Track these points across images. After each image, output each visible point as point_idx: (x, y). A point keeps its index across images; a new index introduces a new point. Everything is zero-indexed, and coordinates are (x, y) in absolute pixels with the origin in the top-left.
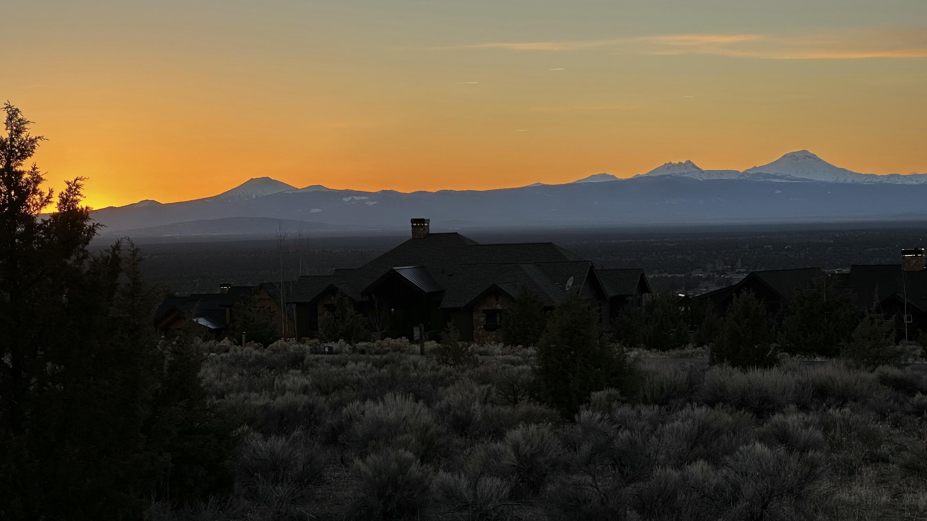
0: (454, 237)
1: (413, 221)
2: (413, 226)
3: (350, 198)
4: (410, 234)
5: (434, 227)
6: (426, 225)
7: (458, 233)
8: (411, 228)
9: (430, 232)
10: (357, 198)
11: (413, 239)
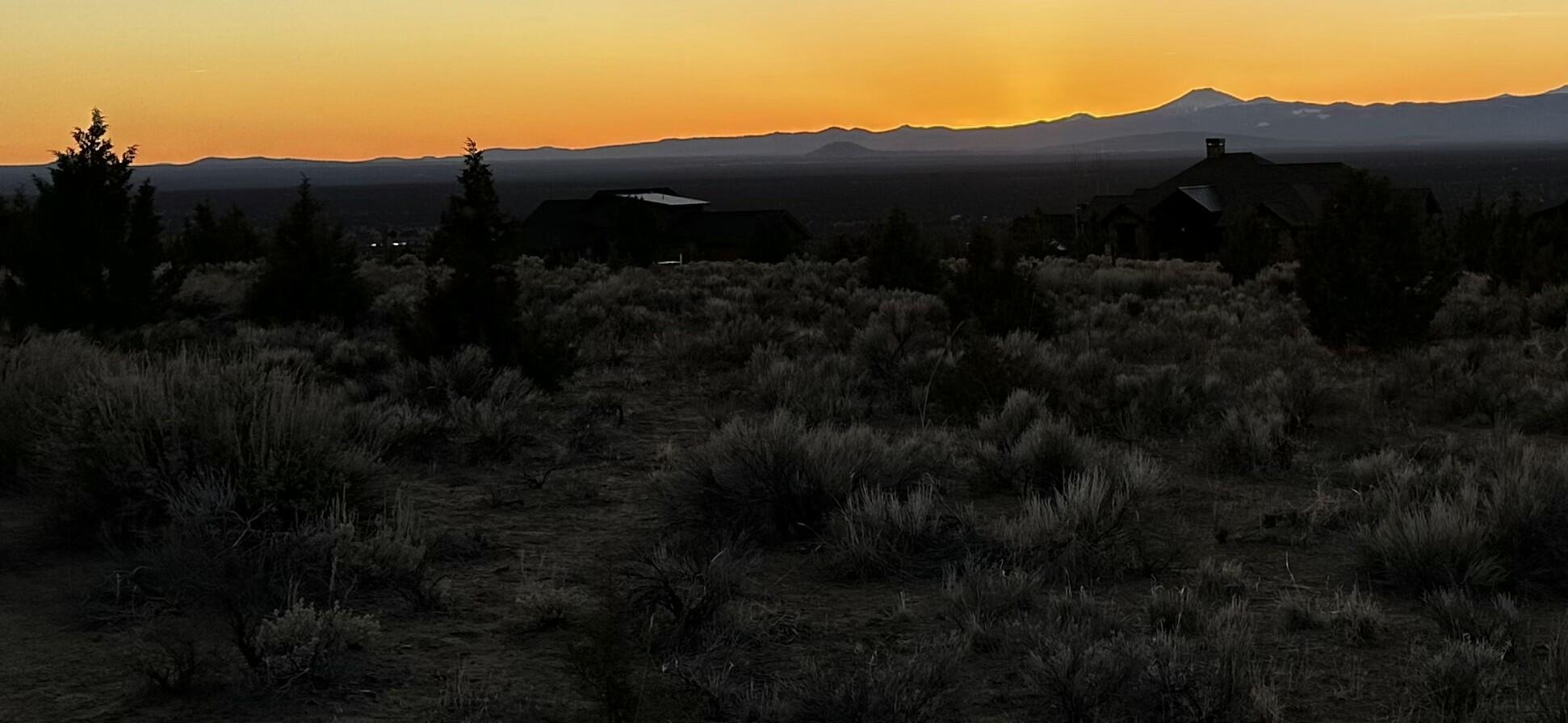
0: (1248, 157)
1: (1208, 141)
2: (1208, 146)
3: (1301, 111)
4: (1205, 156)
5: (1230, 148)
6: (1221, 144)
7: (1253, 152)
8: (1206, 148)
9: (1226, 152)
10: (1309, 111)
11: (1208, 159)
